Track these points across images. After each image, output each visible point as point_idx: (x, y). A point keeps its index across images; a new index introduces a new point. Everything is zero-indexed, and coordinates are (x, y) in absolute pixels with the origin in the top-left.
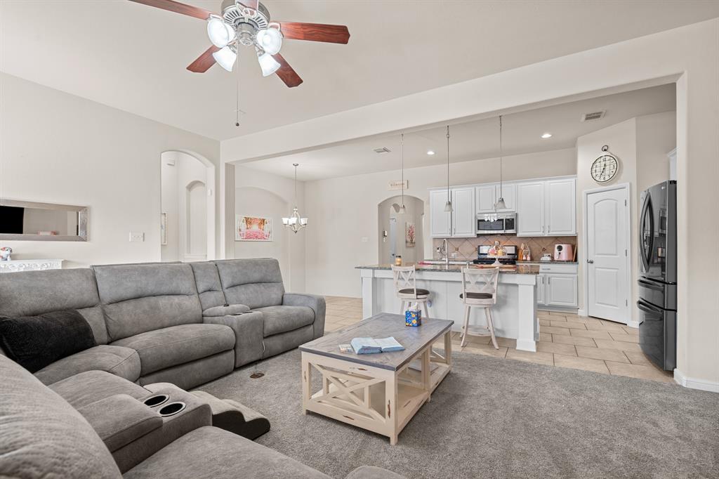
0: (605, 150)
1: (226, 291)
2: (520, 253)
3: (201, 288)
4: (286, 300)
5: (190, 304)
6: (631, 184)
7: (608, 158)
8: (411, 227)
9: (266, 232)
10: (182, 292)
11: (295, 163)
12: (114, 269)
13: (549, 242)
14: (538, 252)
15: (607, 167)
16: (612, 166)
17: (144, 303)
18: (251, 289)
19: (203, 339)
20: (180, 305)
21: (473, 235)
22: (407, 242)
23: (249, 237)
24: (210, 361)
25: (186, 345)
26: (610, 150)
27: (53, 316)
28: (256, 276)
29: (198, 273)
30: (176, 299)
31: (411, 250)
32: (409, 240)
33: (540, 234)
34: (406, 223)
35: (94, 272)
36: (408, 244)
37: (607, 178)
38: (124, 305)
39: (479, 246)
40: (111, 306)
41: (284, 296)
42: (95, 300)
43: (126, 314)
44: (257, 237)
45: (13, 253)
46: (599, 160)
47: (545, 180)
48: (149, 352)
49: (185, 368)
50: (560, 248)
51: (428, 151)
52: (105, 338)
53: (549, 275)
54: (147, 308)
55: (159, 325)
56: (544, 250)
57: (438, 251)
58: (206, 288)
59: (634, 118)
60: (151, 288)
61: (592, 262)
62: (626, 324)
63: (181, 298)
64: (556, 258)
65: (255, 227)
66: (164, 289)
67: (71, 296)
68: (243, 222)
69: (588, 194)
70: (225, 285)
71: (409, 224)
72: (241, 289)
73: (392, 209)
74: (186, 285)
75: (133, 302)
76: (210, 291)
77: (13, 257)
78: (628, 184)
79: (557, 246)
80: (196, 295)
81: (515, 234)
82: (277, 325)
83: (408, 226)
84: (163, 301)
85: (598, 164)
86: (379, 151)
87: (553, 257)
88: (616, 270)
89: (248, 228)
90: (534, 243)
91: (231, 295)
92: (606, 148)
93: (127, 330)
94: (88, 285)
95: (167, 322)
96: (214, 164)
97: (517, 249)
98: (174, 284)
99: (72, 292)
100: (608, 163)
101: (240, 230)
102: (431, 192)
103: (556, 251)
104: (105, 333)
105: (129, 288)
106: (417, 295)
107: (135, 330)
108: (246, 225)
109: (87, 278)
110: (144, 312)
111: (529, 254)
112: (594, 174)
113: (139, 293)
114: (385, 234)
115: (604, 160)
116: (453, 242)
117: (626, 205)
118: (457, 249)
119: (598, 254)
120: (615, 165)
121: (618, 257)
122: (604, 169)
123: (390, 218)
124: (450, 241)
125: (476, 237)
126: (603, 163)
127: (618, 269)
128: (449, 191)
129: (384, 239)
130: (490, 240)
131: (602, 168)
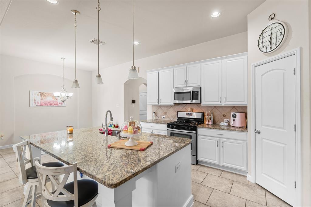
0: (272, 19)
2: (205, 118)
6: (301, 49)
7: (275, 26)
13: (228, 110)
14: (220, 118)
15: (274, 36)
16: (279, 33)
21: (172, 104)
23: (43, 104)
26: (276, 17)
33: (218, 104)
37: (274, 47)
39: (178, 112)
44: (51, 104)
46: (266, 30)
47: (223, 59)
50: (235, 116)
53: (222, 140)
56: (224, 116)
57: (154, 114)
61: (259, 133)
64: (231, 124)
65: (49, 98)
68: (38, 95)
69: (255, 67)
78: (298, 49)
79: (232, 113)
81: (200, 103)
85: (264, 35)
87: (229, 123)
88: (283, 145)
89: (42, 99)
90: (217, 111)
92: (273, 16)
97: (203, 115)
100: (274, 30)
101: (35, 100)
102: (147, 73)
103: (232, 118)
108: (40, 97)
111: (212, 119)
112: (261, 46)
114: (134, 102)
115: (271, 29)
116: (163, 109)
117: (295, 74)
118: (166, 113)
119: (264, 125)
120: (283, 31)
121: (285, 131)
122: (271, 38)
123: (140, 92)
124: (162, 108)
125: (174, 105)
126: (269, 33)
127: (286, 144)
128: (157, 72)
129: (133, 104)
130: (186, 107)
131: (269, 37)
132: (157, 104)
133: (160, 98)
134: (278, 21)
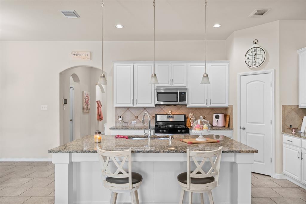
0: (256, 43)
2: (188, 120)
6: (275, 70)
7: (258, 49)
8: (87, 96)
13: (208, 112)
15: (257, 56)
16: (261, 55)
21: (153, 105)
22: (83, 109)
26: (259, 43)
31: (87, 116)
32: (85, 107)
33: (204, 105)
34: (83, 92)
36: (85, 111)
37: (257, 64)
39: (156, 115)
46: (252, 50)
50: (217, 117)
57: (120, 119)
59: (278, 21)
61: (244, 129)
62: (271, 176)
64: (215, 125)
69: (241, 76)
71: (86, 92)
73: (71, 78)
78: (274, 70)
79: (215, 115)
81: (186, 105)
83: (85, 95)
85: (250, 53)
90: (198, 113)
92: (256, 41)
97: (186, 118)
100: (258, 53)
102: (115, 64)
106: (133, 183)
112: (247, 61)
115: (255, 50)
116: (133, 111)
117: (271, 86)
118: (137, 117)
119: (248, 123)
120: (264, 55)
121: (264, 125)
122: (255, 57)
124: (131, 110)
125: (155, 107)
126: (254, 53)
127: (264, 134)
128: (132, 65)
129: (64, 106)
130: (164, 109)
131: (254, 56)
132: (132, 106)
134: (260, 46)
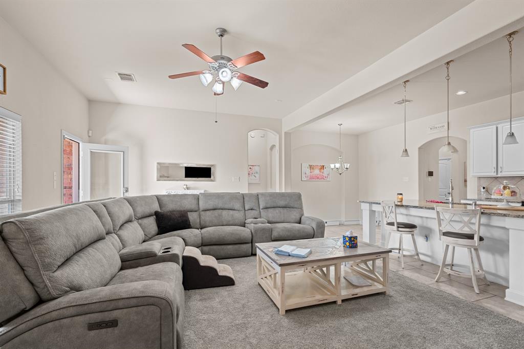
1: (261, 210)
3: (247, 207)
4: (302, 221)
5: (238, 216)
9: (325, 174)
10: (236, 209)
11: (340, 123)
12: (206, 195)
17: (216, 212)
18: (277, 211)
19: (232, 234)
20: (232, 215)
23: (312, 178)
24: (236, 246)
25: (224, 235)
27: (175, 213)
28: (282, 203)
29: (246, 199)
30: (231, 212)
35: (199, 196)
38: (208, 212)
40: (203, 212)
41: (302, 218)
42: (196, 209)
43: (207, 217)
44: (318, 178)
45: (188, 187)
48: (206, 235)
49: (223, 247)
51: (457, 92)
52: (198, 226)
54: (217, 215)
55: (221, 224)
58: (249, 208)
60: (220, 205)
63: (234, 211)
65: (317, 172)
66: (226, 206)
67: (187, 206)
68: (308, 168)
70: (261, 207)
72: (270, 210)
74: (237, 205)
75: (211, 211)
76: (252, 209)
77: (188, 188)
80: (244, 211)
82: (281, 234)
84: (225, 213)
86: (400, 103)
89: (311, 172)
91: (263, 213)
93: (207, 224)
94: (194, 202)
95: (225, 223)
96: (278, 133)
98: (232, 204)
99: (187, 205)
101: (305, 173)
102: (471, 130)
104: (199, 224)
105: (211, 204)
106: (398, 227)
107: (211, 225)
108: (310, 170)
109: (195, 199)
110: (215, 217)
113: (215, 207)
114: (431, 174)
123: (440, 158)
128: (495, 127)
129: (430, 178)
132: (494, 175)
133: (500, 165)
